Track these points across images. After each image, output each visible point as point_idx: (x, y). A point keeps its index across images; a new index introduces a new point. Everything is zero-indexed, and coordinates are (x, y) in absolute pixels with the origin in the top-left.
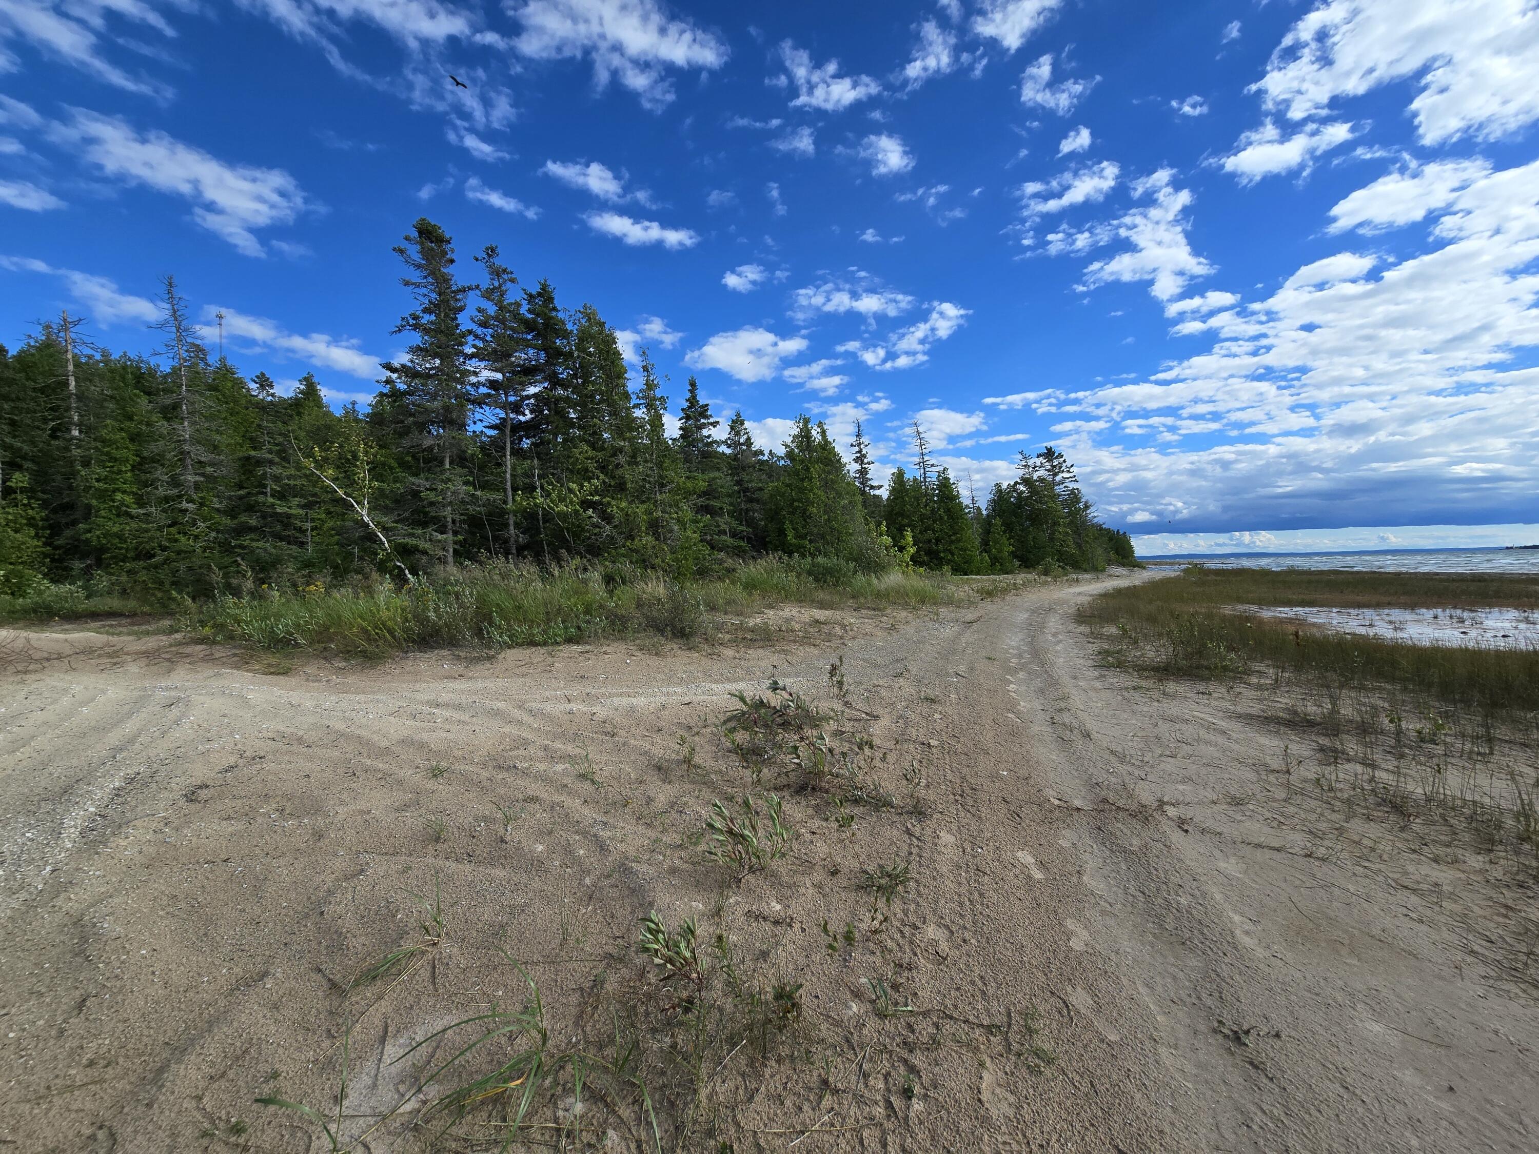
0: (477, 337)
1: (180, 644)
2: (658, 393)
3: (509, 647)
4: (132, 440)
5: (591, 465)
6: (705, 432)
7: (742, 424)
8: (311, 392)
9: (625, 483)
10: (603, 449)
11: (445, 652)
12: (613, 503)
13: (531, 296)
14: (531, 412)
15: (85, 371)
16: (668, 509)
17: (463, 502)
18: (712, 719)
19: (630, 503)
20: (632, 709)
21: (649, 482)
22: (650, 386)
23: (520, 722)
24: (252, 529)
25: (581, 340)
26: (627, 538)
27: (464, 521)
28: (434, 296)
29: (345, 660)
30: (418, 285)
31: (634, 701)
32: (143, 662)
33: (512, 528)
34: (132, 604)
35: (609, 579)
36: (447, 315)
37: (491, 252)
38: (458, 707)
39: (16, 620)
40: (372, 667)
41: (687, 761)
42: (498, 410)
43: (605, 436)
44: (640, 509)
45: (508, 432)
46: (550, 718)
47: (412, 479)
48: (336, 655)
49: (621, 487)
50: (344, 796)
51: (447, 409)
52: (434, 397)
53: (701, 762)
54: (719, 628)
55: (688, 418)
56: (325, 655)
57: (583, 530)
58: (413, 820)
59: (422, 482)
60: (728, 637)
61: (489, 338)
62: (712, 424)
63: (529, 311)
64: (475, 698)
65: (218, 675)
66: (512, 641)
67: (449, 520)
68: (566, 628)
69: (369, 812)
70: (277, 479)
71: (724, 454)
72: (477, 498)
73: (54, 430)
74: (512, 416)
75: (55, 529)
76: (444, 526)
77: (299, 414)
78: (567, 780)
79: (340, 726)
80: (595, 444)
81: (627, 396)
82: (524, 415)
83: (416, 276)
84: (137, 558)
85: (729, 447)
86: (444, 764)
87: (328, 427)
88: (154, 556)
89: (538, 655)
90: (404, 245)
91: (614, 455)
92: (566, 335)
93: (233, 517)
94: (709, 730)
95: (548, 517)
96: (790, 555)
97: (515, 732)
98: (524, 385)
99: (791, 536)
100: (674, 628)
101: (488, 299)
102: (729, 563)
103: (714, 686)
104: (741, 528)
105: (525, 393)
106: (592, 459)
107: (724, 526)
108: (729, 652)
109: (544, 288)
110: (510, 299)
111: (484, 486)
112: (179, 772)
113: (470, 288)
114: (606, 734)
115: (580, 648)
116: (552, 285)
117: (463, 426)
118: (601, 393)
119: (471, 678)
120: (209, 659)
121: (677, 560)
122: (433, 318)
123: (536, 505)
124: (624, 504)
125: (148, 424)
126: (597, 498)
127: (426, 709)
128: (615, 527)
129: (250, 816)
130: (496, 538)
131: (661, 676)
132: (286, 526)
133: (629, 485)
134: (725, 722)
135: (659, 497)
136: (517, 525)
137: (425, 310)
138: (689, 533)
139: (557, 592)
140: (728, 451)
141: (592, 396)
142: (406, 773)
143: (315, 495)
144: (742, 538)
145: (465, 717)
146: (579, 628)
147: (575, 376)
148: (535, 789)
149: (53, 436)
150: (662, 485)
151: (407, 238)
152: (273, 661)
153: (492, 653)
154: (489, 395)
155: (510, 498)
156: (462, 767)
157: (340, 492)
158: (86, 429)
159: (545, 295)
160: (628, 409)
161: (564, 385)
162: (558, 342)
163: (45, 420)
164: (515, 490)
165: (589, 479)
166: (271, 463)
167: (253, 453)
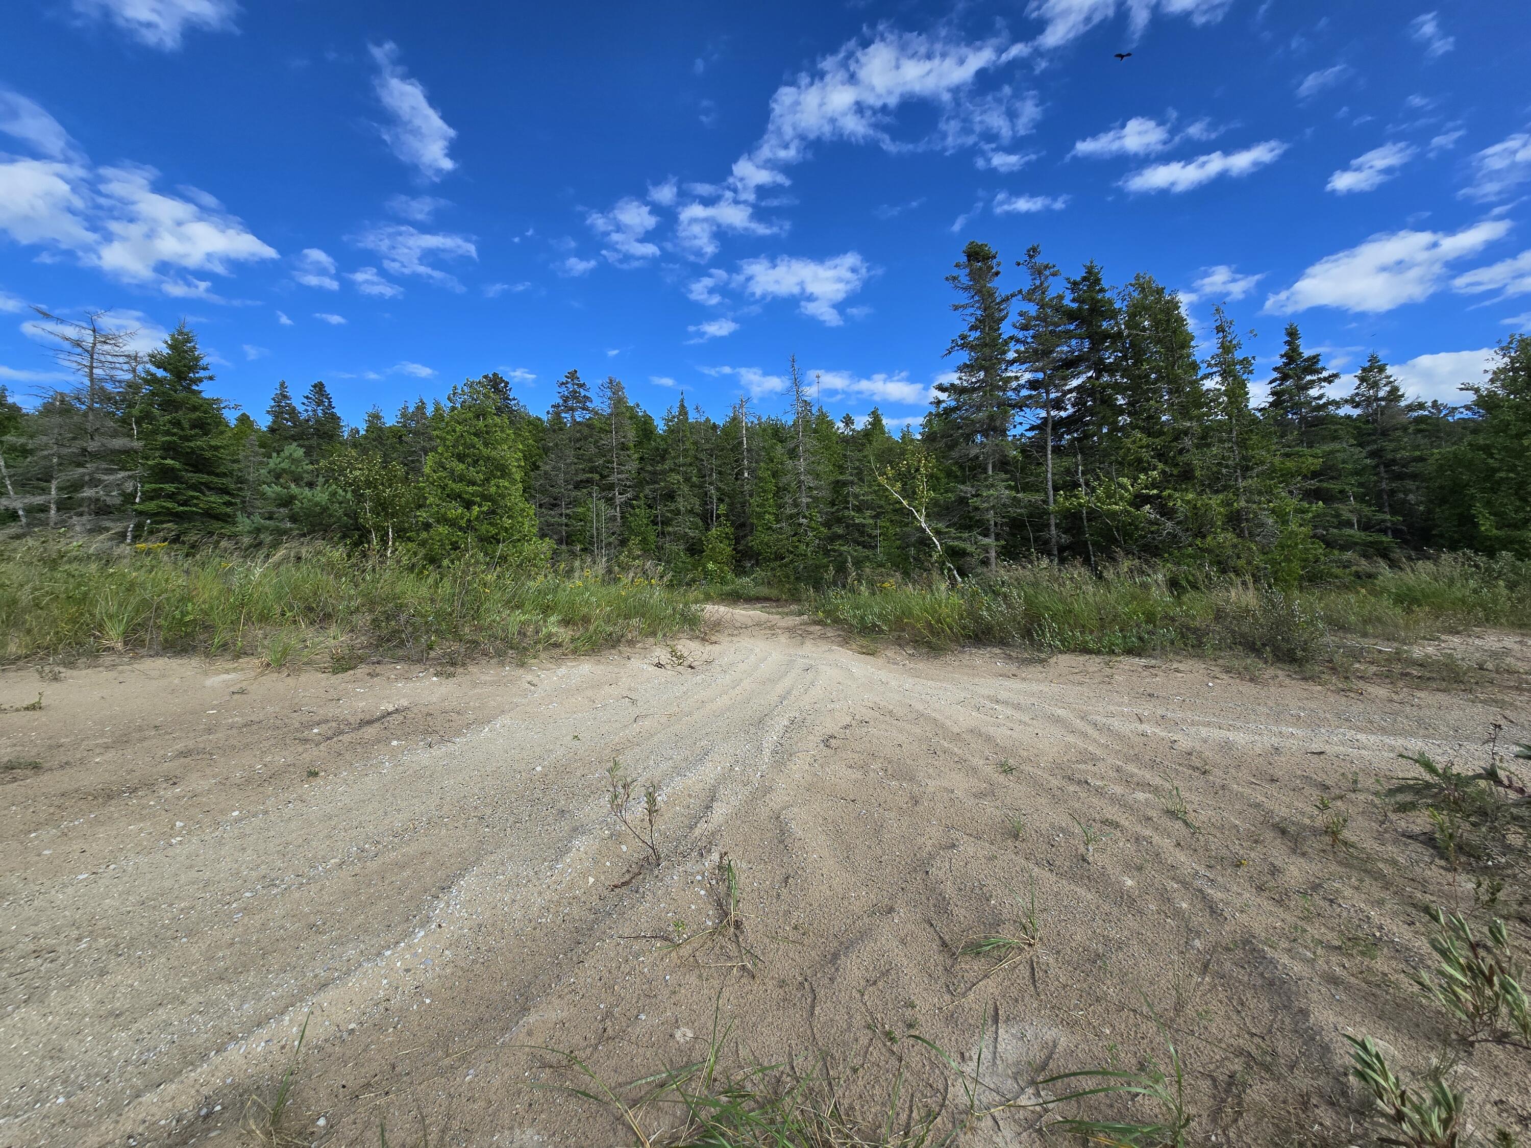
0: (1018, 341)
1: (806, 624)
2: (1238, 355)
3: (1061, 652)
4: (774, 477)
5: (1146, 455)
6: (1314, 392)
7: (1382, 369)
8: (876, 422)
9: (1192, 470)
10: (1161, 433)
11: (998, 651)
12: (1177, 495)
13: (1075, 283)
14: (1073, 406)
15: (752, 433)
16: (1257, 498)
17: (1004, 505)
18: (1367, 782)
19: (1200, 494)
20: (1226, 747)
21: (1227, 467)
22: (1226, 348)
23: (1085, 735)
24: (840, 537)
25: (1132, 316)
26: (1196, 536)
27: (1006, 524)
28: (979, 312)
29: (915, 648)
30: (964, 307)
31: (1231, 735)
32: (787, 635)
33: (1053, 528)
34: (774, 593)
35: (1173, 583)
36: (991, 328)
37: (1033, 252)
38: (1018, 707)
39: (723, 600)
40: (936, 657)
41: (1332, 832)
42: (1039, 411)
43: (1164, 418)
44: (1215, 501)
45: (1049, 430)
46: (1119, 736)
47: (962, 487)
48: (908, 644)
49: (1187, 475)
50: (931, 771)
51: (992, 418)
52: (979, 409)
53: (1353, 839)
54: (1356, 655)
55: (1285, 378)
56: (900, 643)
57: (1137, 528)
58: (991, 810)
59: (970, 489)
60: (1373, 669)
61: (1029, 340)
62: (1325, 379)
63: (1073, 300)
64: (1033, 700)
65: (830, 650)
66: (1063, 645)
67: (992, 523)
68: (1125, 637)
69: (953, 791)
70: (856, 496)
71: (1349, 417)
72: (1019, 501)
73: (737, 474)
74: (1053, 413)
75: (738, 540)
76: (988, 529)
77: (870, 442)
78: (1153, 814)
79: (920, 707)
80: (1151, 427)
81: (1194, 366)
82: (1066, 410)
83: (963, 298)
84: (776, 559)
85: (1357, 405)
86: (1011, 762)
87: (890, 450)
88: (783, 558)
89: (1094, 663)
90: (956, 272)
91: (1177, 438)
92: (1113, 314)
93: (829, 529)
94: (1361, 797)
95: (1093, 515)
96: (1491, 553)
97: (1081, 744)
98: (1065, 379)
99: (1486, 525)
100: (1276, 650)
101: (1030, 300)
102: (1364, 565)
103: (1361, 737)
104: (1381, 516)
105: (1067, 387)
106: (1148, 446)
107: (1346, 515)
108: (1380, 691)
109: (1090, 271)
110: (1051, 293)
111: (1026, 488)
112: (818, 722)
113: (1012, 296)
114: (1195, 769)
115: (1143, 661)
116: (1098, 265)
117: (1003, 432)
118: (1158, 372)
119: (1024, 679)
120: (823, 637)
121: (1273, 562)
122: (978, 334)
123: (1080, 504)
124: (1190, 496)
125: (782, 464)
126: (1155, 492)
127: (989, 704)
128: (1178, 523)
129: (864, 768)
130: (1036, 539)
131: (1263, 709)
132: (862, 533)
133: (1198, 473)
134: (1391, 792)
135: (1241, 484)
136: (1057, 525)
137: (973, 328)
138: (1293, 527)
139: (1112, 597)
140: (1355, 412)
141: (1147, 376)
142: (978, 761)
143: (881, 507)
144: (1384, 531)
145: (1026, 719)
146: (1141, 639)
147: (1125, 358)
148: (1112, 812)
149: (737, 479)
150: (1247, 469)
151: (957, 266)
152: (865, 643)
153: (1043, 656)
154: (1030, 397)
155: (1051, 498)
156: (1031, 769)
157: (905, 503)
158: (752, 471)
159: (1092, 278)
160: (1196, 381)
161: (1111, 370)
162: (1105, 325)
163: (733, 469)
164: (1056, 489)
165: (1145, 471)
166: (852, 483)
167: (841, 478)
